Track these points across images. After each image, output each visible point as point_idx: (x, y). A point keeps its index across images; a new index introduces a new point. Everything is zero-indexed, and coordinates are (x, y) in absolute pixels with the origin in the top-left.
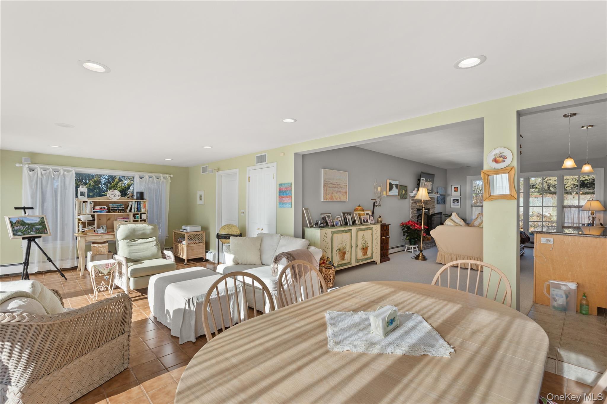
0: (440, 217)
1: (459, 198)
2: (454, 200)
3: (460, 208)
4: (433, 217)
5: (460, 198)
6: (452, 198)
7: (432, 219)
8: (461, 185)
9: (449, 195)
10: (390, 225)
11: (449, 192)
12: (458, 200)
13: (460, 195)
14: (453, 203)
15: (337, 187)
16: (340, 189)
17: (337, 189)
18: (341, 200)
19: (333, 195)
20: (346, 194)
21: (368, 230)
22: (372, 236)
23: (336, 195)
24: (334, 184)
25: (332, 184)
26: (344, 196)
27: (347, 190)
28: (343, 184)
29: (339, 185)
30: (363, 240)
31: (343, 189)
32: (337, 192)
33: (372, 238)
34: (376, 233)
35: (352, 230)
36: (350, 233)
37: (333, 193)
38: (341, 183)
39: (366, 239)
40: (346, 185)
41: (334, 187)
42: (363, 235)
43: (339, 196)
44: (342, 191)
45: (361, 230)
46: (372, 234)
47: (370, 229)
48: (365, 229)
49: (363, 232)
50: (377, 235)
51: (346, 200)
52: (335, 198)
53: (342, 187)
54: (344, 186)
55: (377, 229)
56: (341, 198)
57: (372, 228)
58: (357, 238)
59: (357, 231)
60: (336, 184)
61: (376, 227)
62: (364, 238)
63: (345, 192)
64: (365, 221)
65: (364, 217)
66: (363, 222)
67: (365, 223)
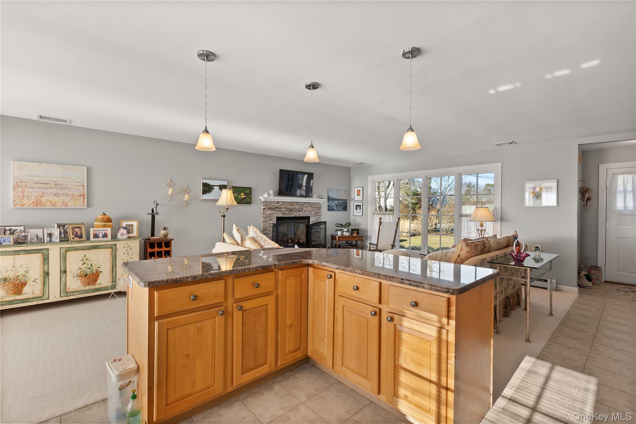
0: (324, 228)
1: (361, 204)
2: (357, 206)
3: (362, 216)
4: (313, 227)
5: (363, 203)
6: (356, 204)
7: (313, 230)
8: (363, 187)
9: (352, 200)
10: (173, 239)
11: (352, 196)
12: (360, 206)
13: (362, 200)
14: (356, 209)
15: (56, 188)
16: (65, 190)
17: (54, 191)
18: (67, 206)
19: (44, 199)
20: (82, 197)
21: (100, 249)
22: (114, 257)
23: (52, 199)
24: (46, 184)
25: (40, 183)
26: (77, 201)
27: (85, 192)
28: (75, 184)
29: (60, 185)
30: (85, 263)
31: (73, 191)
32: (55, 195)
33: (114, 259)
34: (125, 252)
35: (48, 249)
36: (41, 254)
37: (42, 196)
38: (66, 182)
39: (93, 261)
40: (83, 185)
41: (46, 188)
42: (85, 256)
43: (62, 201)
44: (69, 193)
45: (76, 249)
46: (112, 255)
47: (108, 247)
48: (90, 248)
49: (84, 252)
50: (128, 256)
51: (82, 206)
52: (48, 203)
53: (69, 188)
54: (76, 186)
55: (129, 246)
56: (67, 204)
57: (112, 246)
58: (64, 260)
59: (63, 251)
60: (51, 183)
61: (125, 244)
62: (87, 260)
63: (79, 194)
64: (101, 235)
65: (98, 231)
66: (93, 238)
67: (99, 238)
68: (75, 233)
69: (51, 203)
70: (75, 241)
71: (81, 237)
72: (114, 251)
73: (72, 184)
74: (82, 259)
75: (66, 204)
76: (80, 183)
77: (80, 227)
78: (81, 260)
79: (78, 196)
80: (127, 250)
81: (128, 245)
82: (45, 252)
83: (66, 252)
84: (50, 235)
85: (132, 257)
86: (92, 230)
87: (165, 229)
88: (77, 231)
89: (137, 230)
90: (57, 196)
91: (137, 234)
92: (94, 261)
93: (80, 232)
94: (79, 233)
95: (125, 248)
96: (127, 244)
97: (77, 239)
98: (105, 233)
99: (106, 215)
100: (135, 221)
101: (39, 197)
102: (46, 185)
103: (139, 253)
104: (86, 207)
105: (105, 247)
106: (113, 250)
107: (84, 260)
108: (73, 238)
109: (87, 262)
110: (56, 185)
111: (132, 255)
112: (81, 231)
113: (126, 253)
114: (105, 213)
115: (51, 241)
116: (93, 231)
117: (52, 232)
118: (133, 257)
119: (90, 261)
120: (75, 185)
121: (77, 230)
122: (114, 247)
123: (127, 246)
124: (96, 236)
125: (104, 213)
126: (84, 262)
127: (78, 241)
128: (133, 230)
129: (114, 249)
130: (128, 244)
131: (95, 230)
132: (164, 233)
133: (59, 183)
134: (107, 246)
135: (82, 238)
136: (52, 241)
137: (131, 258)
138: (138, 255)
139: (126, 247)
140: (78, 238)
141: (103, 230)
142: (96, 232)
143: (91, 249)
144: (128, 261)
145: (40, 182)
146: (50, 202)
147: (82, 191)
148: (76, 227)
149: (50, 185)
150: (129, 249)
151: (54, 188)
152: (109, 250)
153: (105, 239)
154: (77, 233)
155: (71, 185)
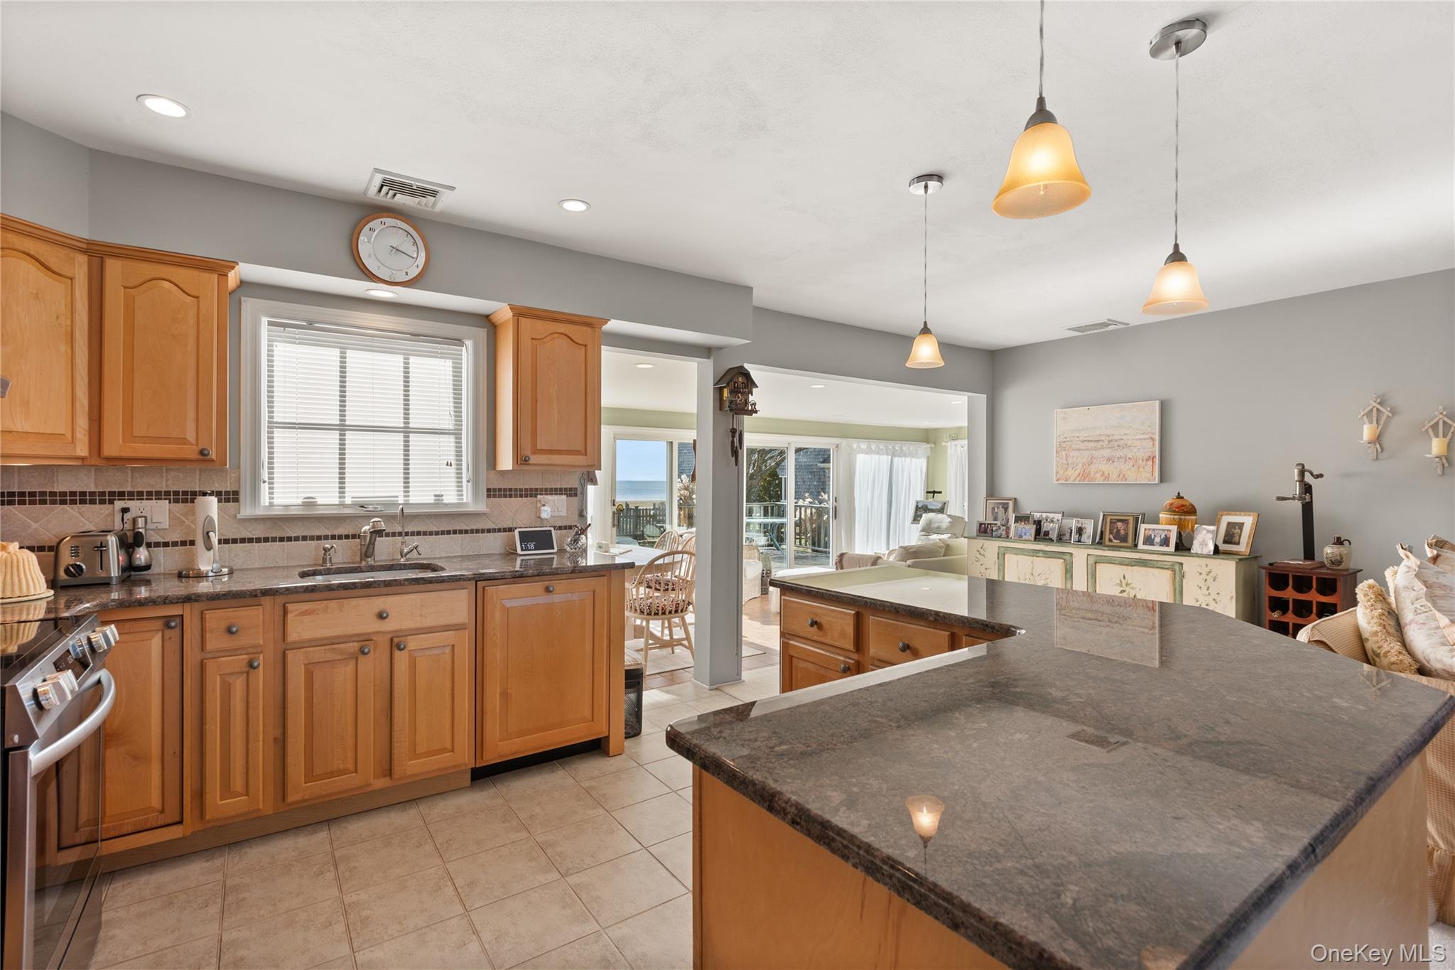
15: (1110, 448)
16: (1124, 450)
17: (1107, 453)
18: (1125, 480)
19: (1093, 468)
20: (1150, 462)
21: (1150, 567)
22: (1177, 591)
23: (1106, 467)
24: (1095, 441)
25: (1089, 441)
26: (1141, 469)
27: (1155, 451)
28: (1138, 437)
29: (1116, 441)
30: (1124, 591)
31: (1135, 450)
32: (1108, 460)
33: (1177, 596)
34: (1202, 584)
35: (1071, 554)
36: (1063, 561)
37: (1090, 463)
38: (1125, 434)
39: (1137, 590)
40: (1151, 438)
41: (1096, 449)
42: (1124, 578)
43: (1118, 470)
44: (1129, 455)
45: (1111, 561)
46: (1174, 584)
47: (1165, 567)
48: (1133, 563)
49: (1122, 570)
50: (1209, 594)
51: (1149, 480)
52: (1098, 475)
53: (1130, 446)
54: (1139, 441)
55: (1209, 572)
56: (1126, 476)
57: (1173, 566)
58: (1092, 578)
59: (1092, 560)
60: (1103, 439)
61: (1201, 566)
62: (1127, 585)
63: (1146, 457)
64: (1157, 540)
65: (1154, 530)
66: (1143, 544)
67: (1153, 545)
68: (1115, 531)
69: (1103, 474)
70: (1112, 546)
71: (1124, 539)
72: (1177, 578)
73: (1134, 437)
74: (1119, 582)
75: (1124, 475)
76: (1148, 434)
77: (1125, 520)
78: (1118, 584)
79: (1143, 460)
80: (1206, 580)
81: (1207, 570)
82: (1067, 557)
83: (1096, 563)
84: (1080, 531)
85: (1218, 600)
86: (1143, 528)
87: (1339, 542)
88: (1119, 527)
89: (1249, 536)
90: (1111, 462)
91: (1247, 547)
92: (1140, 589)
93: (1125, 530)
94: (1122, 532)
95: (1201, 574)
96: (1207, 565)
97: (1116, 542)
98: (1166, 535)
99: (1183, 498)
100: (1249, 515)
101: (1087, 465)
102: (1095, 444)
103: (1234, 594)
104: (1157, 481)
105: (1159, 564)
106: (1175, 574)
107: (1124, 585)
108: (1110, 540)
109: (1127, 589)
110: (1110, 441)
111: (1218, 594)
112: (1127, 527)
113: (1204, 588)
114: (1181, 495)
115: (1079, 541)
116: (1145, 529)
117: (1083, 526)
118: (1220, 601)
119: (1133, 588)
120: (1140, 439)
121: (1119, 524)
122: (1177, 567)
123: (1205, 570)
124: (1149, 541)
125: (1179, 494)
126: (1122, 589)
127: (1118, 547)
128: (1240, 536)
129: (1177, 572)
130: (1209, 567)
131: (1149, 529)
132: (1332, 553)
133: (1115, 437)
134: (1165, 565)
135: (1126, 542)
136: (1082, 541)
137: (1214, 600)
138: (1232, 597)
139: (1204, 574)
140: (1118, 541)
141: (1163, 530)
142: (1150, 533)
143: (1134, 565)
144: (1207, 605)
145: (1088, 439)
146: (1101, 473)
147: (1151, 450)
148: (1119, 520)
149: (1101, 443)
150: (1210, 578)
151: (1107, 448)
152: (1169, 572)
153: (1165, 549)
154: (1118, 531)
155: (1133, 439)
